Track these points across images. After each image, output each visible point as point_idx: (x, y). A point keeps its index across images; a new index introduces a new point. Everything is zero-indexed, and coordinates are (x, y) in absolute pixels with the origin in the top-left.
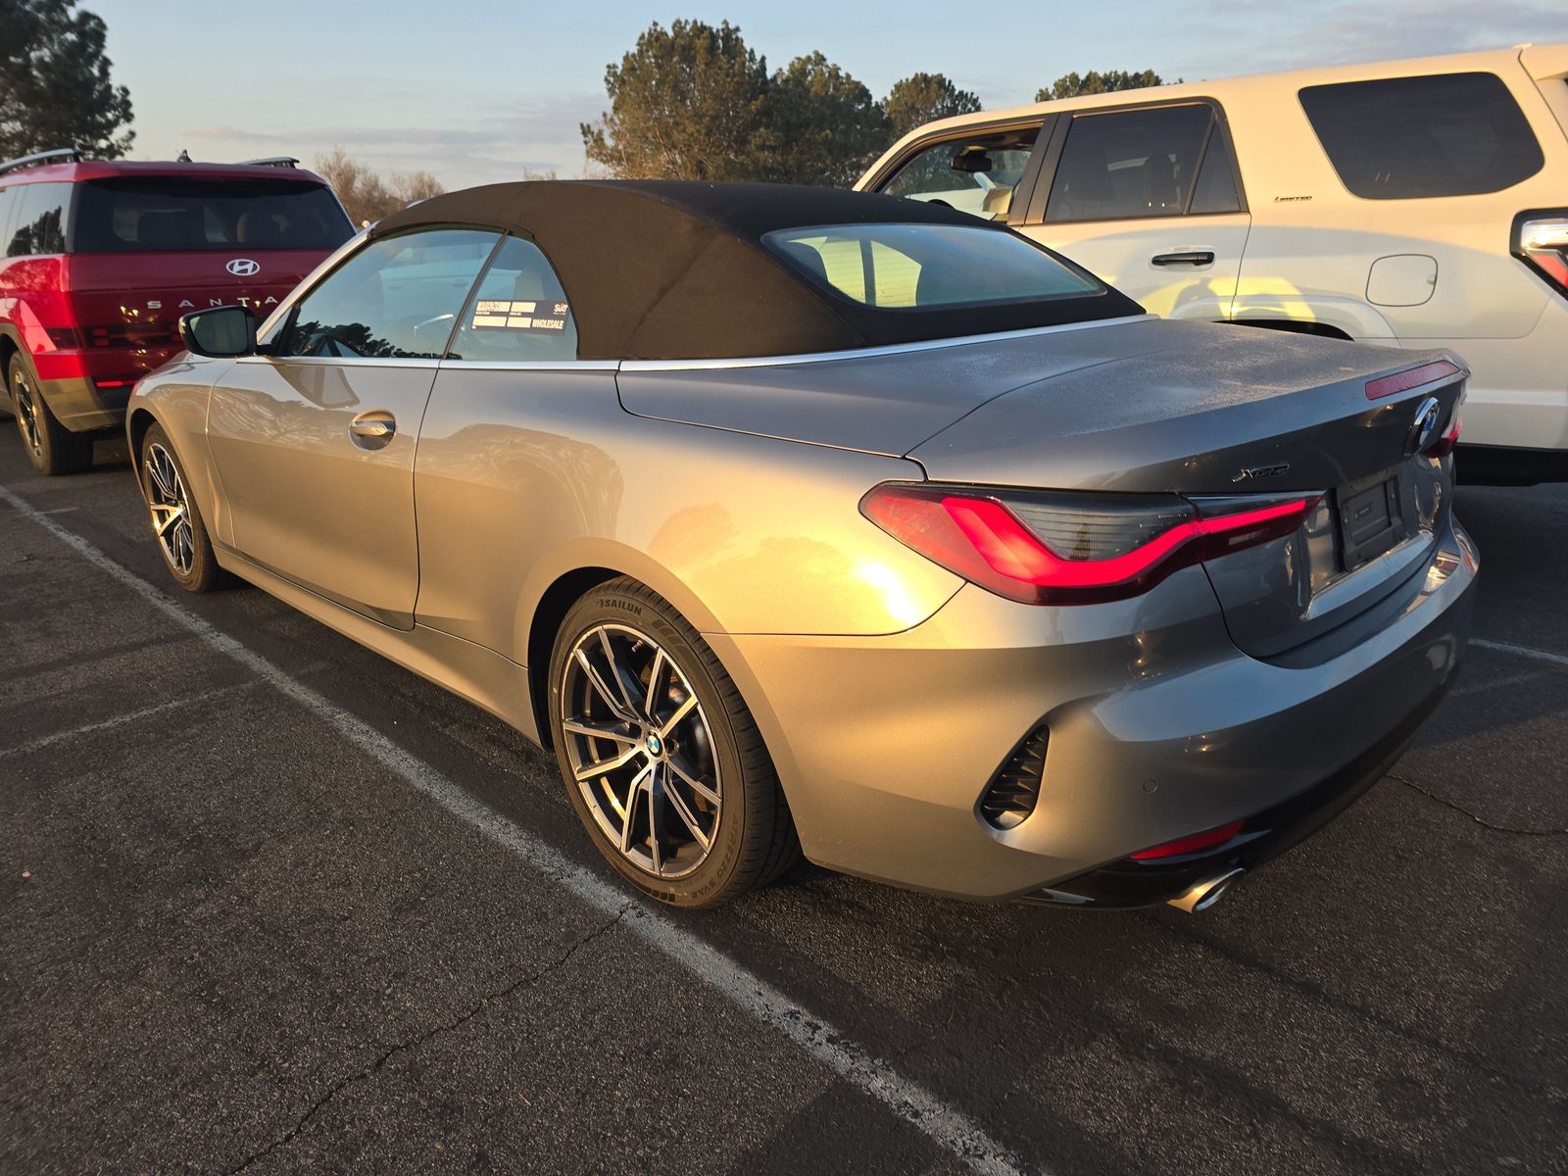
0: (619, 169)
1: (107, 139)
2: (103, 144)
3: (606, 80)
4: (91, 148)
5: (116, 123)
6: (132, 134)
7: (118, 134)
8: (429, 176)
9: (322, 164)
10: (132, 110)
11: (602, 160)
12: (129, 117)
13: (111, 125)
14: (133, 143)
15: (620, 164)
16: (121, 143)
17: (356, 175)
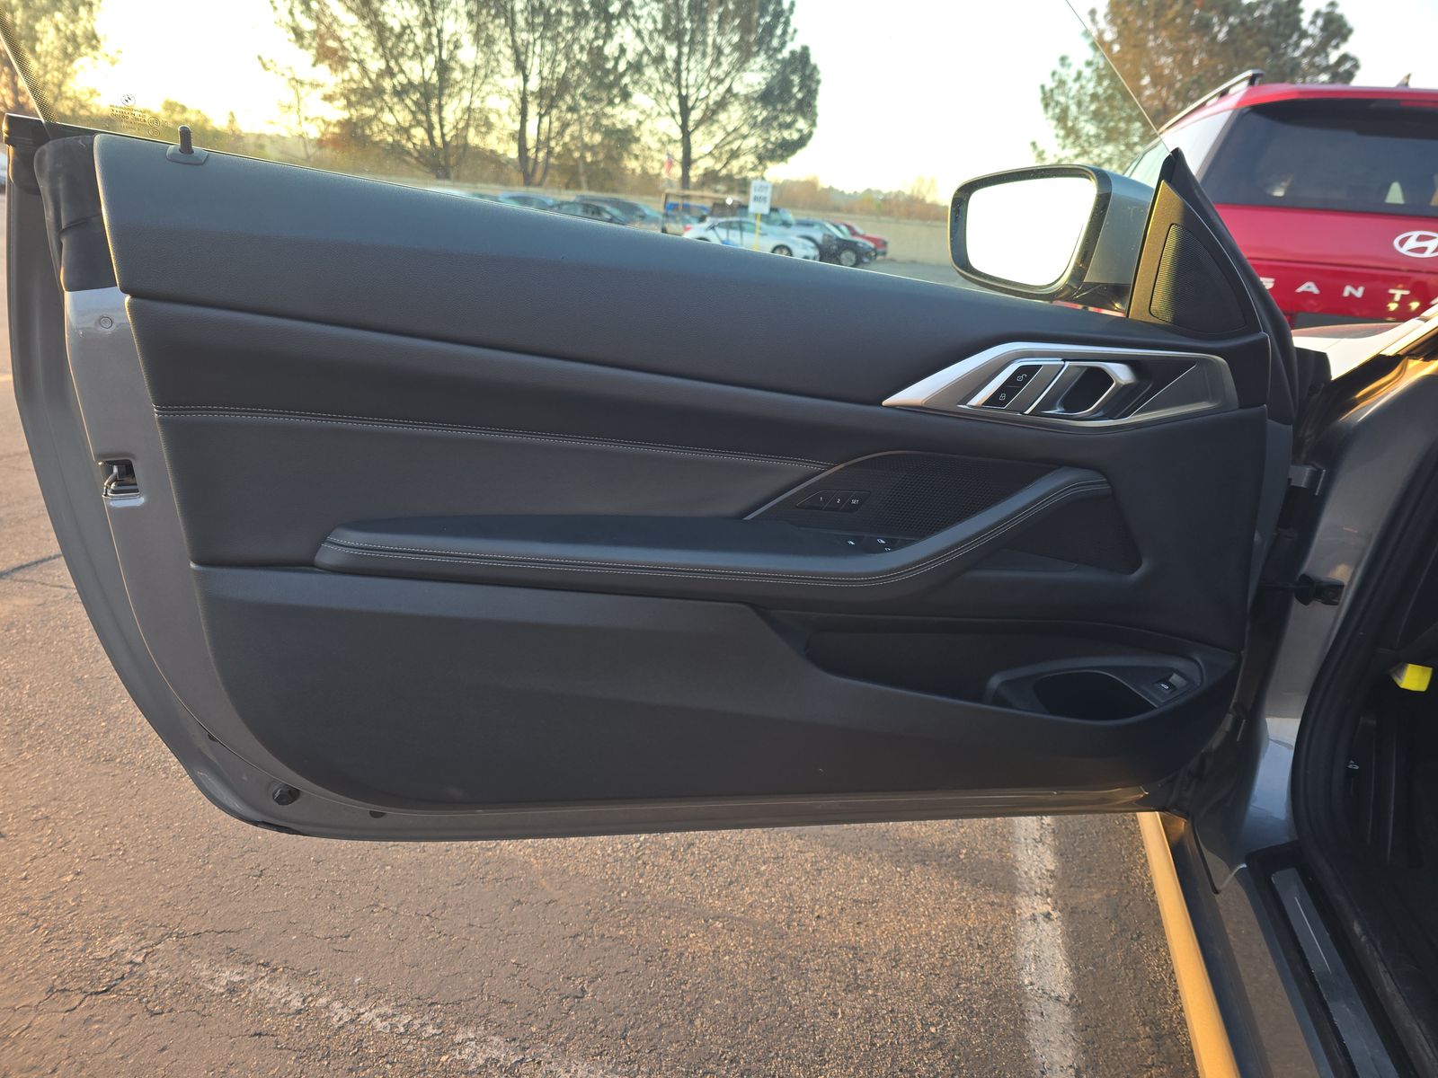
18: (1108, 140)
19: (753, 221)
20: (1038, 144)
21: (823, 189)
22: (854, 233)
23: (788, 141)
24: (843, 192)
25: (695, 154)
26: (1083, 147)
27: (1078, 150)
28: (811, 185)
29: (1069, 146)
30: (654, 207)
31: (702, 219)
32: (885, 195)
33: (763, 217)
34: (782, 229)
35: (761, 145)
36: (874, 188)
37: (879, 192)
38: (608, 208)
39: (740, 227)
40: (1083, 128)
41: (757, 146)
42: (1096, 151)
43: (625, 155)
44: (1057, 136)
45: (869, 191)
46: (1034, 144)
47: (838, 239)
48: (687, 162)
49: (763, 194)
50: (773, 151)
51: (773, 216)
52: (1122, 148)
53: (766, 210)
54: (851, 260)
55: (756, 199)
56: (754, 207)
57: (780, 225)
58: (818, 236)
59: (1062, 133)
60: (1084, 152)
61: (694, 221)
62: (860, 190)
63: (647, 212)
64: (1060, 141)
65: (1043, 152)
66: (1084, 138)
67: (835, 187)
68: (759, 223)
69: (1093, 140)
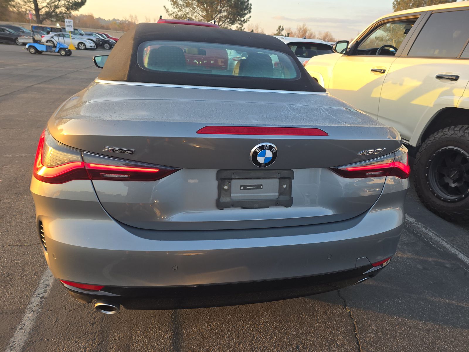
0: (389, 34)
1: (244, 18)
2: (242, 19)
3: (393, 3)
4: (240, 20)
5: (247, 14)
6: (250, 17)
7: (247, 16)
8: (330, 33)
9: (299, 27)
10: (251, 10)
11: (384, 31)
12: (250, 12)
13: (246, 14)
14: (250, 19)
15: (390, 32)
16: (247, 19)
17: (307, 31)
18: (187, 6)
19: (68, 34)
20: (166, 6)
21: (96, 18)
22: (108, 37)
23: (77, 2)
24: (104, 20)
25: (40, 6)
26: (180, 8)
27: (178, 9)
28: (91, 17)
29: (175, 8)
30: (27, 28)
31: (48, 33)
32: (121, 21)
33: (71, 32)
34: (81, 36)
35: (67, 3)
36: (116, 18)
37: (118, 20)
38: (7, 29)
39: (64, 36)
40: (179, 2)
41: (65, 4)
42: (184, 10)
43: (9, 6)
44: (171, 4)
45: (114, 19)
46: (164, 7)
47: (102, 39)
48: (37, 9)
49: (70, 24)
50: (72, 6)
51: (75, 32)
52: (191, 9)
53: (73, 30)
54: (108, 47)
55: (67, 26)
56: (67, 29)
57: (79, 35)
58: (94, 39)
59: (172, 3)
60: (181, 10)
61: (45, 33)
62: (111, 19)
63: (24, 30)
64: (172, 6)
65: (168, 10)
66: (180, 5)
67: (101, 17)
68: (71, 34)
69: (182, 6)
